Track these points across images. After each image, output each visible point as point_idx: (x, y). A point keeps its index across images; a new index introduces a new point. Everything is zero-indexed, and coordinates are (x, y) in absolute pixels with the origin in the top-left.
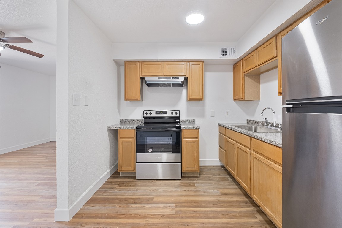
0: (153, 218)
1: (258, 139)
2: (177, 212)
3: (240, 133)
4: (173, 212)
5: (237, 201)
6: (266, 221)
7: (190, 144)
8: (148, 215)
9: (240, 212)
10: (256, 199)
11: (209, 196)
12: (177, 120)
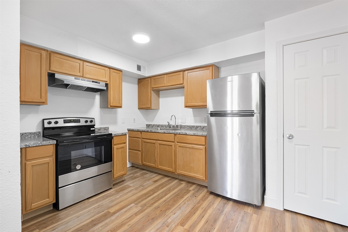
0: (130, 221)
1: (183, 134)
2: (143, 206)
3: (164, 133)
4: (139, 208)
5: (166, 181)
6: (187, 183)
7: (119, 150)
8: (124, 222)
9: (174, 185)
10: (181, 172)
11: (148, 187)
12: (91, 129)
